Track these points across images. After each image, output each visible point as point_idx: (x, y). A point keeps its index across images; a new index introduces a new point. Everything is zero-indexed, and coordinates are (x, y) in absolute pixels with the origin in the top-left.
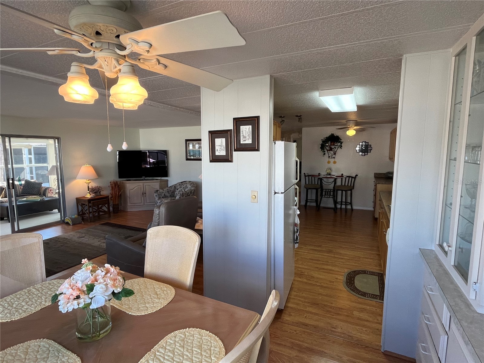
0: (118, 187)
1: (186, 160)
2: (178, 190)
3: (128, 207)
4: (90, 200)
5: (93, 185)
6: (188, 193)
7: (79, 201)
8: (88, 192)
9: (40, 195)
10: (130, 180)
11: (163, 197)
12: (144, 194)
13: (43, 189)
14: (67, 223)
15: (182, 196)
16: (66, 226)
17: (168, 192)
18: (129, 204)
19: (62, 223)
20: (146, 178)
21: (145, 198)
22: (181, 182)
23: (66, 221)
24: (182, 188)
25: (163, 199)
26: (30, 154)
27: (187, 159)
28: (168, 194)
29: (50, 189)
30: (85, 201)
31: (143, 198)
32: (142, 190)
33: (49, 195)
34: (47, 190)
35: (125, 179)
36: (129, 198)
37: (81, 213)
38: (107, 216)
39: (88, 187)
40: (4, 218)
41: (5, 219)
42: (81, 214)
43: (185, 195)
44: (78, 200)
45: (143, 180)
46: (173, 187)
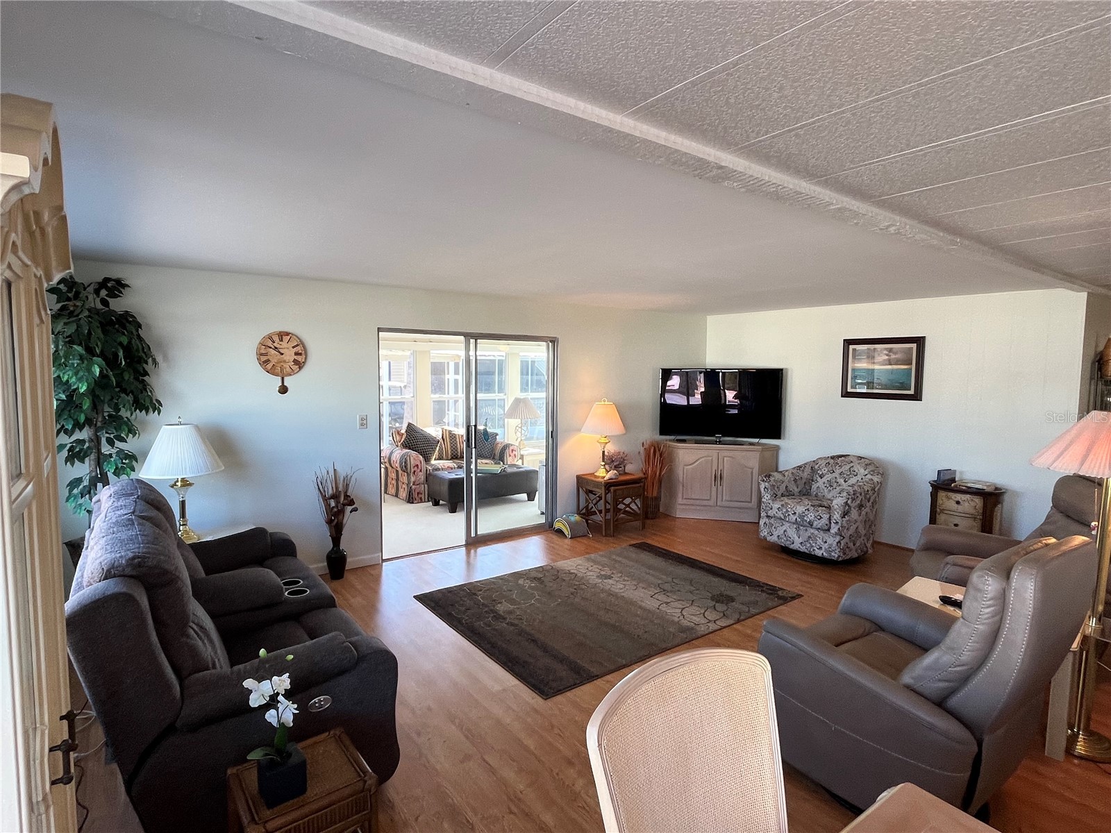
0: (661, 455)
1: (842, 396)
2: (824, 479)
3: (679, 507)
4: (609, 485)
5: (611, 448)
6: (868, 491)
7: (583, 483)
8: (603, 463)
9: (494, 458)
10: (684, 441)
11: (783, 495)
12: (718, 478)
13: (499, 447)
14: (560, 532)
15: (853, 499)
16: (555, 537)
17: (795, 480)
18: (680, 500)
19: (547, 528)
20: (723, 439)
21: (720, 488)
22: (832, 458)
23: (557, 525)
24: (836, 474)
25: (786, 500)
26: (456, 372)
27: (846, 394)
28: (795, 489)
29: (511, 448)
30: (597, 484)
31: (714, 489)
32: (715, 467)
33: (509, 460)
34: (507, 450)
35: (673, 437)
36: (681, 487)
37: (584, 511)
38: (638, 524)
39: (604, 452)
40: (439, 501)
41: (441, 502)
42: (586, 513)
43: (860, 498)
44: (581, 481)
45: (715, 443)
46: (808, 470)
